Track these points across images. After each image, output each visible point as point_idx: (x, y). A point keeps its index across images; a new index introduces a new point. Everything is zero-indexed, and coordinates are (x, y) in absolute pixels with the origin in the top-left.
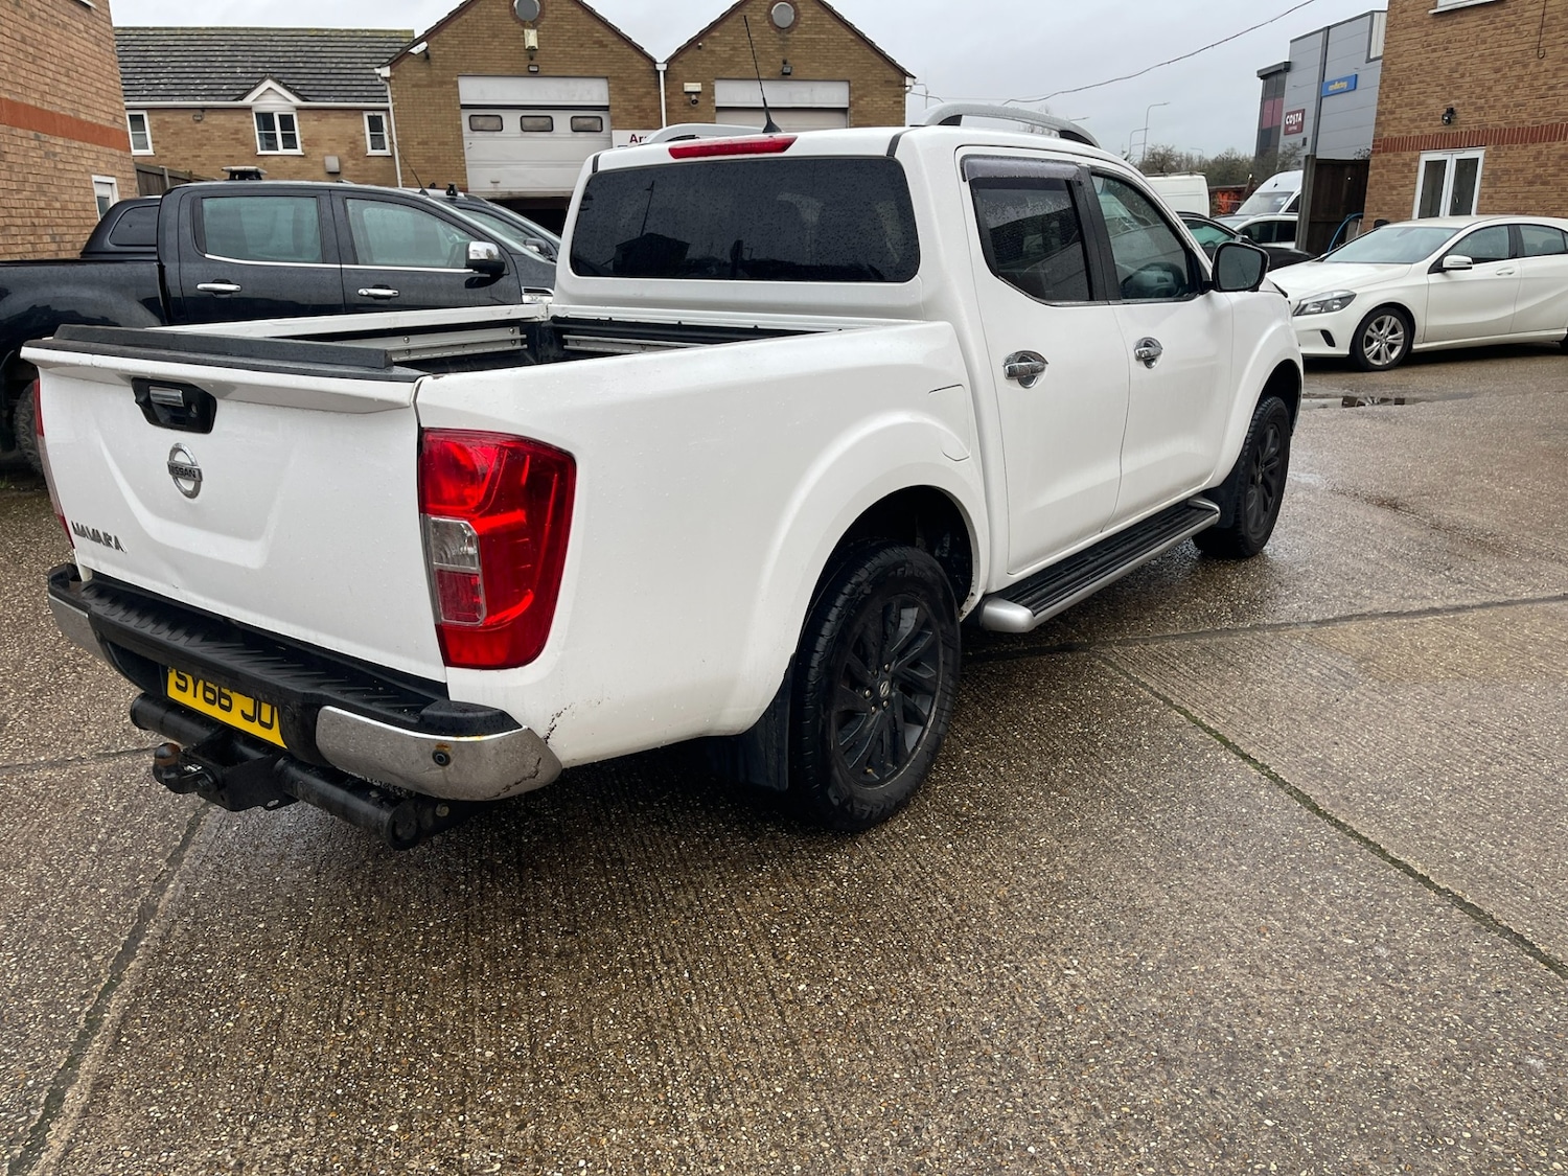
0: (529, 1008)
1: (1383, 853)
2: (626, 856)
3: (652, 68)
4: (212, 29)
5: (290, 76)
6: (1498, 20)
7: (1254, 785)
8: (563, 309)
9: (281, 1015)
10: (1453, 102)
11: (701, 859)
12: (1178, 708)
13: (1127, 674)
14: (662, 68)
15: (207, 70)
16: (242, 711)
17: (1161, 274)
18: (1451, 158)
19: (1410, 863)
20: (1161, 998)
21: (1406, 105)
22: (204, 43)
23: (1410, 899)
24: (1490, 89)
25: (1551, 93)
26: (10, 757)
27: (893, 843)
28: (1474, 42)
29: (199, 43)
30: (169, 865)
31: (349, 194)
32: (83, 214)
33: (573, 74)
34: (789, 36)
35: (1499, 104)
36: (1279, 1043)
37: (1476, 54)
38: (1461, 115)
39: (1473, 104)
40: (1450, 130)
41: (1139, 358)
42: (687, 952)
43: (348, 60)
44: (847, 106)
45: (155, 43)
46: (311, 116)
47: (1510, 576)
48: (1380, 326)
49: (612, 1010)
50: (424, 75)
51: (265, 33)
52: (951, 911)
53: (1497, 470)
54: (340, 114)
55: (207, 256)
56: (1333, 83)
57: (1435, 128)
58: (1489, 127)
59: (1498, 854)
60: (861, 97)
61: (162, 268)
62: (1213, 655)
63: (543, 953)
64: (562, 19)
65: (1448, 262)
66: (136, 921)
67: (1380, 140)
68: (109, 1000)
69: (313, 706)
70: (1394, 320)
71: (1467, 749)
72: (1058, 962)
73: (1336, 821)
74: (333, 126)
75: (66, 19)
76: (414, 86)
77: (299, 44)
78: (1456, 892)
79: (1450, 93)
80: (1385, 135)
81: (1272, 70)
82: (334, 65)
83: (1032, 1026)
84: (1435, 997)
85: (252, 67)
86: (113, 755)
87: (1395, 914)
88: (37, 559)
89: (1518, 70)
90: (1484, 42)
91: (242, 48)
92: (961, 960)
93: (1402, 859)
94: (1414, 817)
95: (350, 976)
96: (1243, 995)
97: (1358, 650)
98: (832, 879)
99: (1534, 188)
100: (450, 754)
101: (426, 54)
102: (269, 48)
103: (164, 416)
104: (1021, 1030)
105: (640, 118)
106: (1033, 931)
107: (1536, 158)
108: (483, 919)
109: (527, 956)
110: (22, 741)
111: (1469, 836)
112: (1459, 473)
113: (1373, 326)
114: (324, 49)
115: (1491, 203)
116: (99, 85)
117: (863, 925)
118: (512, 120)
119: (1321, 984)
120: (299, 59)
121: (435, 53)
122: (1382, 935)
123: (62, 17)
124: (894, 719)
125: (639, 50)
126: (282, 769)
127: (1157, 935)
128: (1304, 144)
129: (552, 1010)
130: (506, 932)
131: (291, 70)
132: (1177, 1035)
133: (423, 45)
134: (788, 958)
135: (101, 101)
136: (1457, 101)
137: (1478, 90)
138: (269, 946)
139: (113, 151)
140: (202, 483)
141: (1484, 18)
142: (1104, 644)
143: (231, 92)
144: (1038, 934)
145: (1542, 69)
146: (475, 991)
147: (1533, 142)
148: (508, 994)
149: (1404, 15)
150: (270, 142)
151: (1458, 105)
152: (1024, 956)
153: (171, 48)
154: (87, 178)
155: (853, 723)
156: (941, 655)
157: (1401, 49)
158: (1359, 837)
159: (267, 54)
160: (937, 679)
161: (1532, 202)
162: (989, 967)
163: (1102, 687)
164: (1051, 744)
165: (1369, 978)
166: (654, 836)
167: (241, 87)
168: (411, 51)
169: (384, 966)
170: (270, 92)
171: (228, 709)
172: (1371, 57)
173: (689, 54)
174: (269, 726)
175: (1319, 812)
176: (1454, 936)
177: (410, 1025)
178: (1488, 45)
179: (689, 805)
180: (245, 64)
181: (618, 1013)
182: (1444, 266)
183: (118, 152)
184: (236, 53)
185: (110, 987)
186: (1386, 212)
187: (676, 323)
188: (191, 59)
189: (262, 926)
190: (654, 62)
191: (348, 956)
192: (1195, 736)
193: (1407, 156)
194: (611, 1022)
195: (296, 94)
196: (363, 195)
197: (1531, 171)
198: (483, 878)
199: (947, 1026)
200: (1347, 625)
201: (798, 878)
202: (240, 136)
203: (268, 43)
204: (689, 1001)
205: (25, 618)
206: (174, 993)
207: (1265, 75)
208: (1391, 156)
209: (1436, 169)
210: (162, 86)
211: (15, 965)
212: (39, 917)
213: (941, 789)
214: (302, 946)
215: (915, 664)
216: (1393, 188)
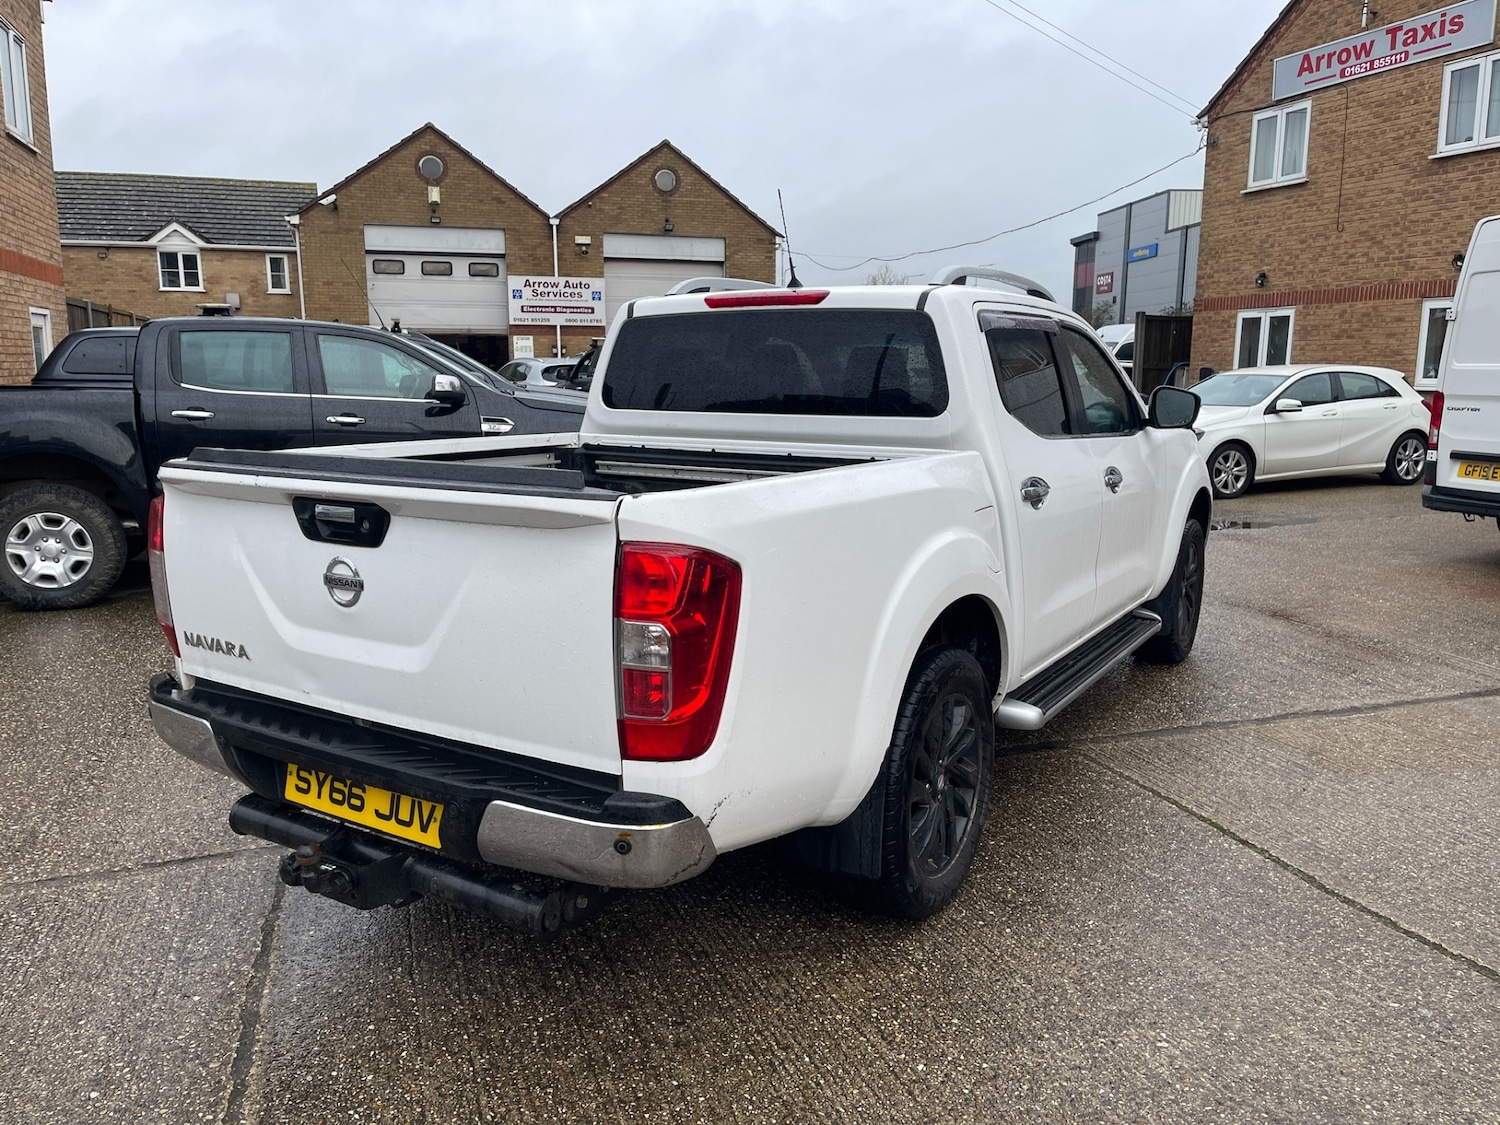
0: (666, 1097)
1: (1395, 925)
2: (707, 948)
3: (546, 222)
4: (120, 175)
5: (195, 220)
6: (1301, 199)
7: (1261, 868)
8: (596, 437)
9: (422, 1114)
10: (1265, 268)
11: (780, 949)
12: (1167, 799)
13: (1110, 769)
14: (555, 222)
15: (114, 212)
16: (376, 811)
17: (1104, 413)
18: (1265, 316)
19: (1421, 933)
20: (1252, 1065)
21: (1223, 271)
22: (111, 187)
23: (1432, 964)
24: (1297, 257)
25: (1351, 261)
26: (52, 869)
27: (956, 929)
28: (1281, 218)
29: (107, 187)
30: (256, 971)
31: (320, 330)
32: (20, 343)
33: (472, 226)
34: (671, 198)
35: (1305, 270)
36: (1368, 1099)
37: (1284, 228)
38: (1273, 279)
39: (1282, 270)
40: (1263, 292)
41: (1108, 484)
42: (800, 1038)
43: (253, 208)
44: (723, 259)
45: (64, 186)
46: (215, 257)
47: (1408, 678)
48: (1226, 459)
49: (747, 1096)
50: (331, 223)
51: (172, 180)
52: (1033, 991)
53: (1362, 585)
54: (244, 256)
55: (183, 385)
56: (1137, 250)
57: (1251, 290)
58: (1298, 289)
59: (1490, 921)
60: (736, 252)
61: (137, 396)
62: (1180, 751)
63: (661, 1043)
64: (463, 178)
65: (1281, 404)
66: (242, 1027)
67: (1201, 300)
68: (240, 1106)
69: (481, 803)
70: (1238, 454)
71: (1430, 831)
72: (1148, 1035)
73: (1345, 898)
74: (236, 266)
75: (15, 163)
76: (321, 232)
77: (205, 191)
78: (1468, 957)
79: (1262, 261)
80: (1206, 296)
81: (1084, 239)
82: (238, 212)
83: (1146, 1096)
84: (1484, 1050)
85: (158, 211)
86: (160, 864)
87: (1424, 980)
88: (14, 675)
89: (1321, 242)
90: (1290, 218)
91: (148, 193)
92: (1059, 1036)
93: (1413, 930)
94: (1408, 892)
95: (478, 1073)
96: (1322, 1058)
97: (1304, 745)
98: (911, 964)
99: (1341, 341)
100: (632, 842)
101: (334, 206)
102: (175, 195)
103: (324, 531)
104: (1138, 1100)
105: (534, 265)
106: (1114, 1008)
107: (1341, 315)
108: (590, 1013)
109: (646, 1047)
110: (60, 853)
111: (1461, 908)
112: (1331, 588)
113: (1220, 459)
114: (229, 197)
115: (1304, 354)
116: (40, 224)
117: (956, 1007)
118: (413, 265)
119: (1385, 1044)
120: (204, 206)
121: (342, 204)
122: (1420, 998)
123: (12, 161)
124: (947, 811)
125: (534, 207)
126: (411, 867)
127: (1227, 1007)
128: (1114, 301)
129: (689, 1098)
130: (618, 1024)
131: (197, 215)
132: (1278, 1097)
133: (332, 198)
134: (898, 1040)
135: (41, 238)
136: (1269, 267)
137: (1287, 258)
138: (385, 1047)
139: (49, 285)
140: (363, 593)
141: (1287, 198)
142: (1079, 742)
143: (137, 233)
144: (1120, 1011)
145: (1342, 241)
146: (607, 1083)
147: (1338, 301)
148: (641, 1085)
149: (1218, 195)
150: (172, 278)
151: (1269, 271)
152: (1115, 1031)
153: (78, 192)
154: (25, 309)
155: (920, 815)
156: (980, 751)
157: (1216, 224)
158: (1369, 912)
159: (173, 199)
160: (978, 773)
161: (1340, 353)
162: (1087, 1042)
163: (1092, 782)
164: (1066, 834)
165: (1424, 1037)
166: (727, 928)
167: (147, 228)
168: (321, 202)
169: (508, 1062)
170: (175, 233)
171: (359, 809)
172: (1170, 228)
173: (581, 211)
174: (408, 824)
175: (1327, 891)
176: (1480, 995)
177: (555, 1119)
178: (1293, 220)
179: (751, 899)
180: (152, 209)
181: (754, 1098)
182: (1277, 408)
183: (53, 287)
184: (143, 198)
185: (237, 1094)
186: (1209, 362)
187: (710, 450)
188: (98, 202)
189: (372, 1027)
190: (547, 218)
191: (469, 1054)
192: (1192, 824)
193: (1226, 313)
194: (750, 1107)
195: (201, 236)
196: (335, 332)
197: (1338, 327)
198: (576, 974)
199: (1069, 1099)
200: (1286, 722)
201: (879, 964)
202: (144, 273)
203: (175, 190)
204: (818, 1084)
205: (21, 732)
206: (306, 1097)
207: (1078, 243)
208: (1211, 314)
209: (1252, 325)
210: (68, 226)
211: (129, 1076)
212: (139, 1027)
213: (981, 878)
214: (419, 1046)
215: (960, 761)
216: (1214, 341)
